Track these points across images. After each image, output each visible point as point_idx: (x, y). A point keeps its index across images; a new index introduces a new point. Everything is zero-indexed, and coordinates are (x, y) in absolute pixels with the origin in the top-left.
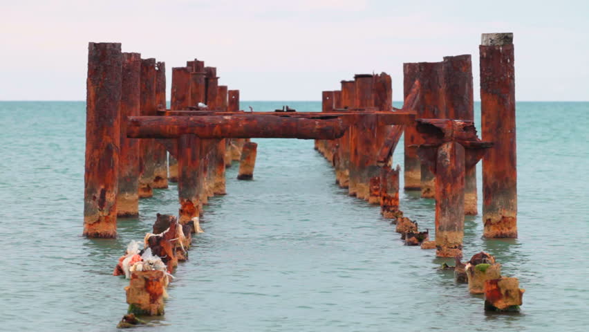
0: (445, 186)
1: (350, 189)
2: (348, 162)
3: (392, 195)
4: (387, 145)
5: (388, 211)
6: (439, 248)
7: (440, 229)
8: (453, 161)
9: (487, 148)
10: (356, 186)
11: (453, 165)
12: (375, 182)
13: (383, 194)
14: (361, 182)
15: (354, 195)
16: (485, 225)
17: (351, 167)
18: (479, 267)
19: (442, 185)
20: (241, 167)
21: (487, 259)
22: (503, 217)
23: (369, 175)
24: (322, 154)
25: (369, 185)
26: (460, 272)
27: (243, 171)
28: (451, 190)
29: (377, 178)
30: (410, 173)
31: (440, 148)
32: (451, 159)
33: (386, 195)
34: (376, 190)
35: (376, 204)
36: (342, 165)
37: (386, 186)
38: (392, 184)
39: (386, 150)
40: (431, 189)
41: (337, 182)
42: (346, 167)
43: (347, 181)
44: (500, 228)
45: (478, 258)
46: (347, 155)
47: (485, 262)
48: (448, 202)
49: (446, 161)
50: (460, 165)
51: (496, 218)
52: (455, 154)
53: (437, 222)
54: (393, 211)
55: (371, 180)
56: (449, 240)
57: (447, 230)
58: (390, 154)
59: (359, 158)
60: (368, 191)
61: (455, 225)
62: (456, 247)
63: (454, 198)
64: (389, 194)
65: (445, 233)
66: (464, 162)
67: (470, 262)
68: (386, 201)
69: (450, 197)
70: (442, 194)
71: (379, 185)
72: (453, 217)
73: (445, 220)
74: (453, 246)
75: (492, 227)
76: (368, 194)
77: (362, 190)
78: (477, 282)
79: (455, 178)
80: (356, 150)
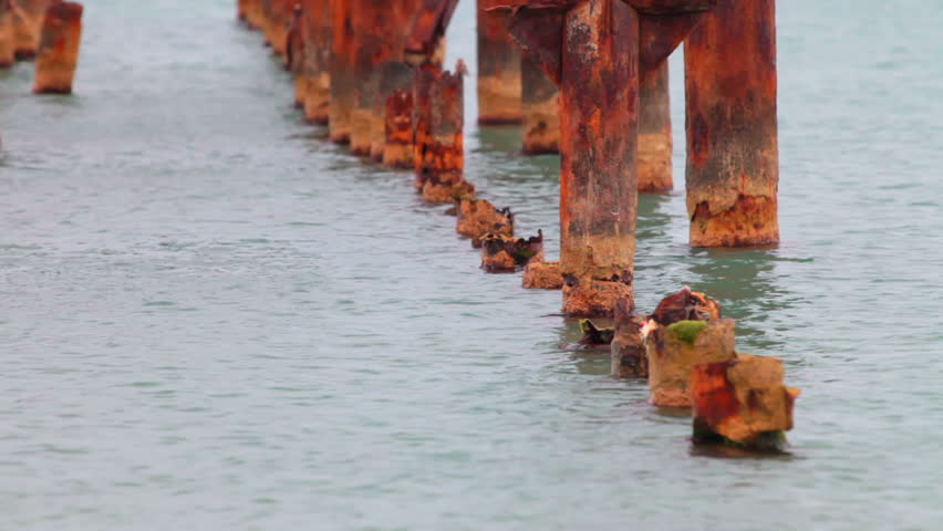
0: (586, 114)
1: (332, 124)
2: (326, 53)
3: (445, 140)
4: (430, 8)
5: (435, 182)
6: (571, 279)
7: (572, 228)
8: (607, 47)
9: (697, 12)
10: (348, 116)
11: (607, 58)
12: (399, 106)
13: (422, 137)
14: (364, 105)
15: (344, 142)
16: (693, 219)
17: (335, 66)
18: (676, 330)
19: (578, 112)
20: (41, 68)
21: (697, 308)
22: (741, 197)
23: (383, 87)
25: (383, 114)
26: (626, 342)
27: (46, 80)
28: (603, 126)
29: (404, 96)
30: (492, 80)
31: (571, 14)
32: (601, 42)
33: (428, 141)
34: (403, 127)
35: (401, 166)
36: (310, 63)
37: (430, 115)
38: (445, 109)
39: (429, 21)
40: (550, 125)
41: (299, 105)
42: (322, 67)
43: (325, 105)
44: (733, 226)
45: (673, 307)
46: (326, 34)
47: (693, 316)
48: (593, 160)
49: (589, 48)
50: (624, 57)
51: (721, 199)
52: (612, 31)
53: (565, 211)
54: (449, 183)
55: (388, 102)
56: (598, 258)
57: (593, 233)
58: (440, 30)
59: (356, 44)
60: (382, 128)
61: (614, 220)
62: (615, 278)
63: (611, 147)
64: (438, 138)
65: (588, 240)
66: (635, 51)
67: (654, 316)
68: (429, 157)
69: (600, 144)
70: (577, 137)
71: (409, 115)
72: (608, 197)
73: (586, 206)
74: (609, 276)
75: (710, 224)
76: (382, 139)
77: (365, 126)
78: (674, 370)
79: (611, 96)
80: (347, 23)
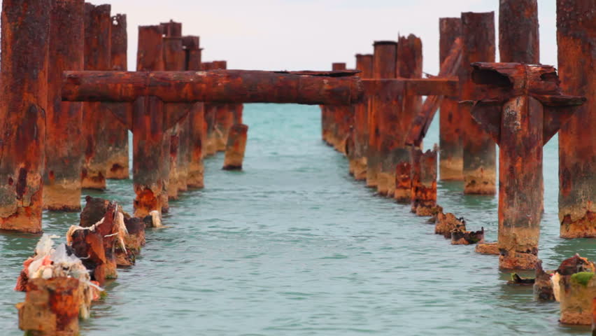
0: (514, 161)
1: (368, 181)
2: (365, 147)
3: (428, 185)
4: (418, 123)
5: (423, 206)
6: (503, 252)
7: (505, 224)
8: (526, 124)
9: (574, 105)
10: (376, 177)
11: (526, 130)
12: (403, 169)
13: (415, 184)
14: (384, 170)
15: (374, 188)
16: (562, 224)
17: (370, 154)
18: (576, 277)
19: (509, 160)
20: (227, 156)
21: (584, 266)
22: (588, 212)
23: (395, 161)
24: (331, 145)
25: (395, 174)
26: (542, 285)
27: (229, 162)
28: (523, 167)
29: (405, 165)
30: (447, 162)
31: (507, 105)
32: (523, 120)
33: (419, 185)
34: (405, 180)
35: (403, 201)
36: (357, 152)
37: (420, 173)
38: (427, 169)
39: (417, 130)
40: (477, 182)
41: (352, 174)
42: (363, 154)
43: (365, 172)
44: (583, 228)
45: (570, 265)
46: (366, 137)
47: (581, 270)
48: (517, 186)
49: (516, 124)
50: (535, 130)
51: (577, 213)
52: (528, 115)
53: (501, 214)
54: (430, 207)
55: (397, 167)
56: (519, 240)
57: (516, 227)
58: (423, 134)
59: (381, 140)
60: (394, 181)
61: (528, 219)
62: (528, 251)
63: (527, 179)
64: (424, 184)
65: (513, 231)
66: (541, 126)
67: (558, 271)
68: (419, 193)
69: (521, 177)
70: (508, 173)
71: (409, 174)
72: (525, 206)
73: (513, 211)
74: (525, 250)
75: (571, 227)
76: (394, 187)
77: (385, 181)
78: (575, 301)
79: (528, 149)
80: (377, 131)
